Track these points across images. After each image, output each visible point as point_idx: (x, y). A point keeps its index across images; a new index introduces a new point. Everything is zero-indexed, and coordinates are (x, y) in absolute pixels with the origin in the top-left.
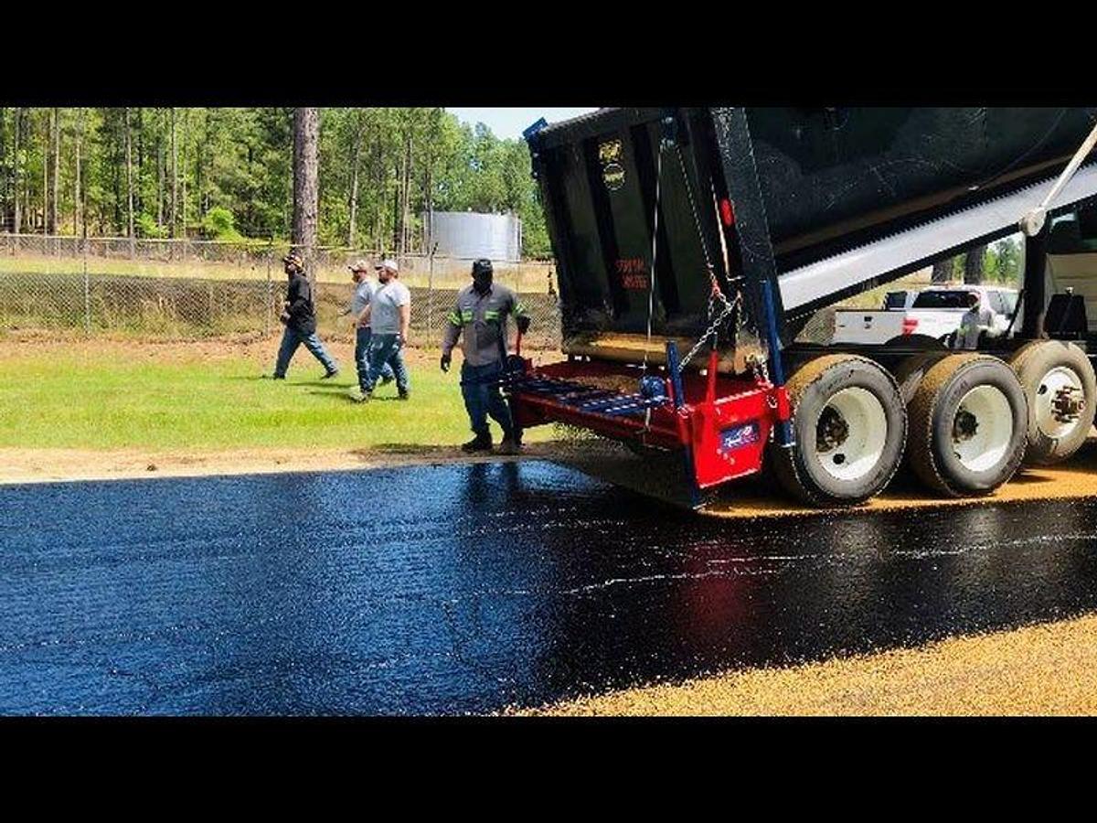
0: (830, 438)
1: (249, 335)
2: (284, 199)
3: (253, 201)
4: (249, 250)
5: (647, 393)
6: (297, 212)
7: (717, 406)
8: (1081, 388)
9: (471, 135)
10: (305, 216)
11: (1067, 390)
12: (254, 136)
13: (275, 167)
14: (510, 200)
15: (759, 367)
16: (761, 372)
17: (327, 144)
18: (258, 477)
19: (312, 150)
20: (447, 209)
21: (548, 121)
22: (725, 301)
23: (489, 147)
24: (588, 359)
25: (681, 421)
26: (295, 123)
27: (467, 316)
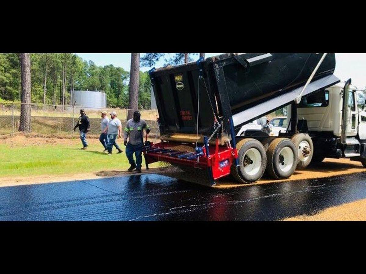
0: (246, 163)
1: (6, 136)
2: (18, 86)
3: (7, 87)
4: (6, 105)
5: (198, 152)
6: (23, 92)
7: (219, 155)
8: (309, 146)
9: (87, 65)
10: (26, 93)
11: (306, 147)
12: (6, 64)
13: (14, 75)
14: (101, 87)
15: (228, 143)
16: (229, 144)
17: (35, 67)
18: (10, 187)
19: (28, 70)
20: (79, 90)
21: (156, 68)
22: (218, 124)
23: (94, 69)
24: (168, 141)
25: (209, 160)
26: (22, 60)
27: (131, 129)
